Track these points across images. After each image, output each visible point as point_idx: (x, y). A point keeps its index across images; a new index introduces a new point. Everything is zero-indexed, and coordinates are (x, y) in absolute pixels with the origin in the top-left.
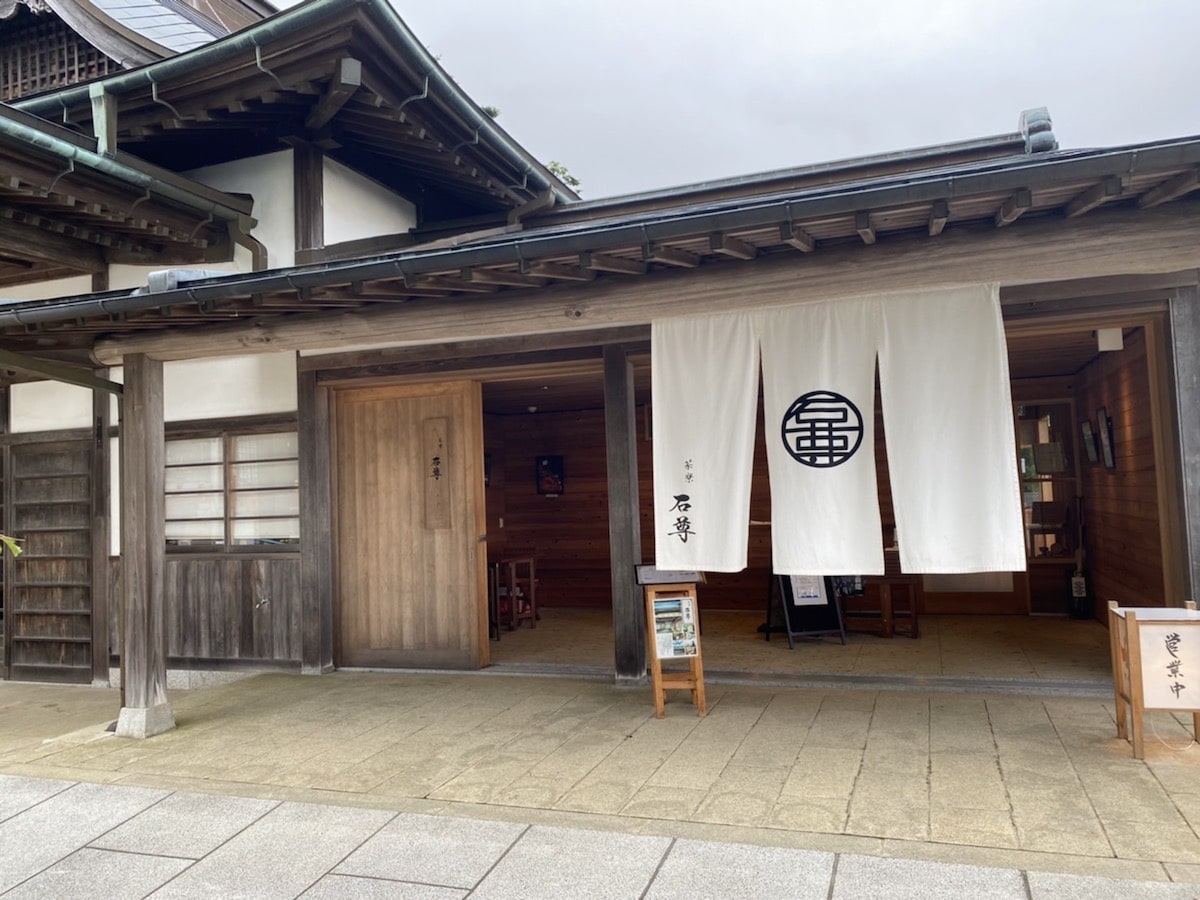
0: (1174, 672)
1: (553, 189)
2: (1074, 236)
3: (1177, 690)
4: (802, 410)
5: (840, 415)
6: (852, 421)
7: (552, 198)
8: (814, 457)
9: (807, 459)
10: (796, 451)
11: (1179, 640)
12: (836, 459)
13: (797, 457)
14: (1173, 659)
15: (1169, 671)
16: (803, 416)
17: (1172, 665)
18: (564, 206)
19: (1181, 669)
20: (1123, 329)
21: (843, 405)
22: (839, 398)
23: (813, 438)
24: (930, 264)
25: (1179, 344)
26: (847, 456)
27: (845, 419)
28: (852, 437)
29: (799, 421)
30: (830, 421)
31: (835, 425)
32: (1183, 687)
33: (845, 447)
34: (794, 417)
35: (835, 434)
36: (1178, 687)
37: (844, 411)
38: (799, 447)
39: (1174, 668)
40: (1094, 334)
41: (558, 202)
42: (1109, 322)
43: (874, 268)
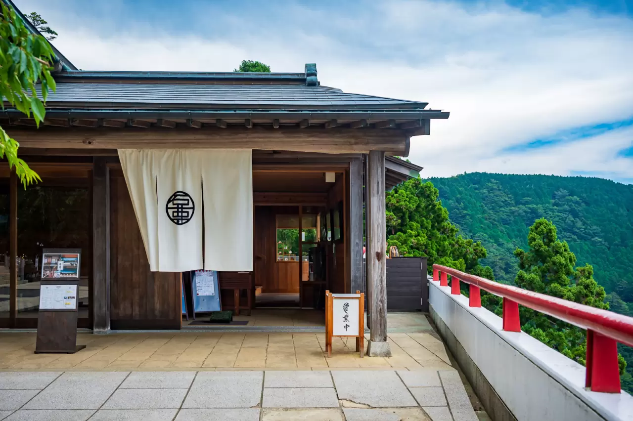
0: (346, 320)
1: (61, 62)
2: (302, 135)
3: (347, 328)
4: (174, 199)
5: (186, 202)
6: (191, 205)
7: (60, 67)
8: (178, 220)
9: (176, 221)
10: (172, 218)
11: (348, 306)
12: (184, 221)
13: (172, 220)
14: (346, 314)
15: (344, 320)
16: (175, 202)
17: (345, 317)
18: (67, 72)
19: (348, 319)
20: (336, 173)
21: (188, 198)
22: (186, 195)
23: (178, 212)
24: (248, 140)
25: (353, 182)
26: (188, 220)
27: (188, 204)
28: (190, 211)
29: (174, 204)
30: (182, 205)
31: (184, 206)
32: (349, 326)
33: (188, 216)
34: (172, 203)
35: (184, 210)
36: (347, 326)
37: (188, 200)
38: (173, 216)
39: (346, 318)
40: (324, 174)
41: (64, 69)
42: (330, 170)
43: (227, 139)
